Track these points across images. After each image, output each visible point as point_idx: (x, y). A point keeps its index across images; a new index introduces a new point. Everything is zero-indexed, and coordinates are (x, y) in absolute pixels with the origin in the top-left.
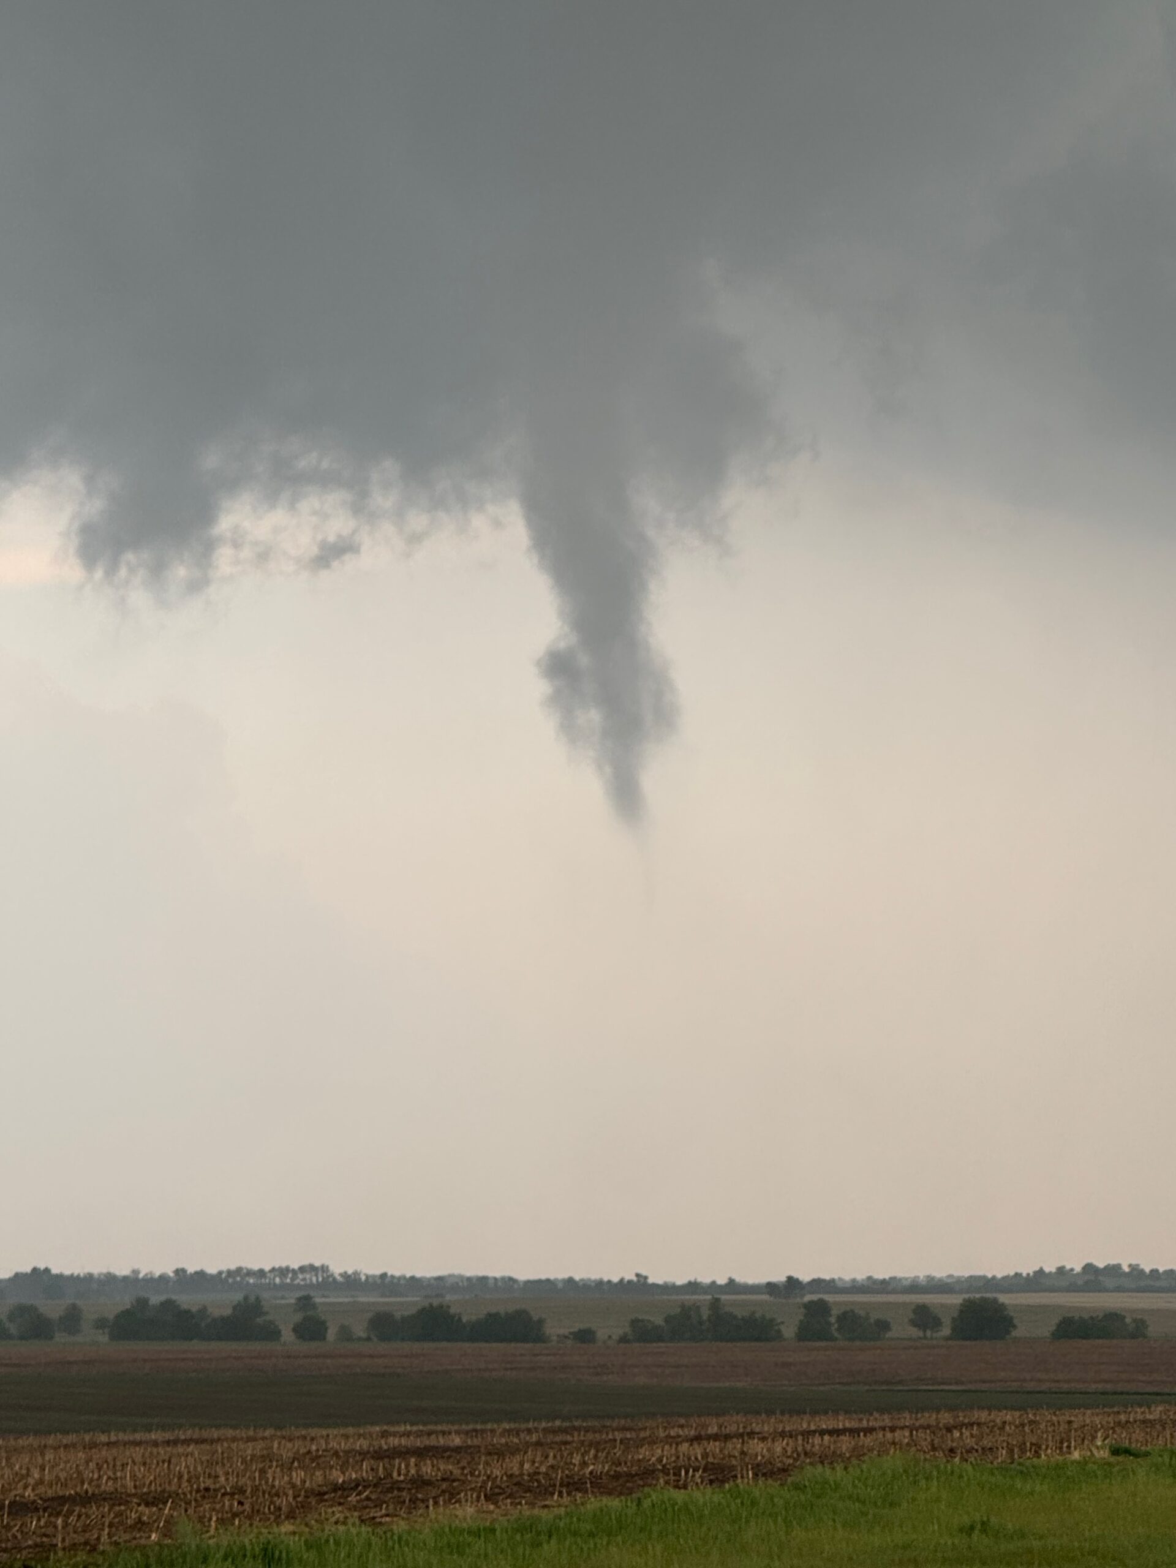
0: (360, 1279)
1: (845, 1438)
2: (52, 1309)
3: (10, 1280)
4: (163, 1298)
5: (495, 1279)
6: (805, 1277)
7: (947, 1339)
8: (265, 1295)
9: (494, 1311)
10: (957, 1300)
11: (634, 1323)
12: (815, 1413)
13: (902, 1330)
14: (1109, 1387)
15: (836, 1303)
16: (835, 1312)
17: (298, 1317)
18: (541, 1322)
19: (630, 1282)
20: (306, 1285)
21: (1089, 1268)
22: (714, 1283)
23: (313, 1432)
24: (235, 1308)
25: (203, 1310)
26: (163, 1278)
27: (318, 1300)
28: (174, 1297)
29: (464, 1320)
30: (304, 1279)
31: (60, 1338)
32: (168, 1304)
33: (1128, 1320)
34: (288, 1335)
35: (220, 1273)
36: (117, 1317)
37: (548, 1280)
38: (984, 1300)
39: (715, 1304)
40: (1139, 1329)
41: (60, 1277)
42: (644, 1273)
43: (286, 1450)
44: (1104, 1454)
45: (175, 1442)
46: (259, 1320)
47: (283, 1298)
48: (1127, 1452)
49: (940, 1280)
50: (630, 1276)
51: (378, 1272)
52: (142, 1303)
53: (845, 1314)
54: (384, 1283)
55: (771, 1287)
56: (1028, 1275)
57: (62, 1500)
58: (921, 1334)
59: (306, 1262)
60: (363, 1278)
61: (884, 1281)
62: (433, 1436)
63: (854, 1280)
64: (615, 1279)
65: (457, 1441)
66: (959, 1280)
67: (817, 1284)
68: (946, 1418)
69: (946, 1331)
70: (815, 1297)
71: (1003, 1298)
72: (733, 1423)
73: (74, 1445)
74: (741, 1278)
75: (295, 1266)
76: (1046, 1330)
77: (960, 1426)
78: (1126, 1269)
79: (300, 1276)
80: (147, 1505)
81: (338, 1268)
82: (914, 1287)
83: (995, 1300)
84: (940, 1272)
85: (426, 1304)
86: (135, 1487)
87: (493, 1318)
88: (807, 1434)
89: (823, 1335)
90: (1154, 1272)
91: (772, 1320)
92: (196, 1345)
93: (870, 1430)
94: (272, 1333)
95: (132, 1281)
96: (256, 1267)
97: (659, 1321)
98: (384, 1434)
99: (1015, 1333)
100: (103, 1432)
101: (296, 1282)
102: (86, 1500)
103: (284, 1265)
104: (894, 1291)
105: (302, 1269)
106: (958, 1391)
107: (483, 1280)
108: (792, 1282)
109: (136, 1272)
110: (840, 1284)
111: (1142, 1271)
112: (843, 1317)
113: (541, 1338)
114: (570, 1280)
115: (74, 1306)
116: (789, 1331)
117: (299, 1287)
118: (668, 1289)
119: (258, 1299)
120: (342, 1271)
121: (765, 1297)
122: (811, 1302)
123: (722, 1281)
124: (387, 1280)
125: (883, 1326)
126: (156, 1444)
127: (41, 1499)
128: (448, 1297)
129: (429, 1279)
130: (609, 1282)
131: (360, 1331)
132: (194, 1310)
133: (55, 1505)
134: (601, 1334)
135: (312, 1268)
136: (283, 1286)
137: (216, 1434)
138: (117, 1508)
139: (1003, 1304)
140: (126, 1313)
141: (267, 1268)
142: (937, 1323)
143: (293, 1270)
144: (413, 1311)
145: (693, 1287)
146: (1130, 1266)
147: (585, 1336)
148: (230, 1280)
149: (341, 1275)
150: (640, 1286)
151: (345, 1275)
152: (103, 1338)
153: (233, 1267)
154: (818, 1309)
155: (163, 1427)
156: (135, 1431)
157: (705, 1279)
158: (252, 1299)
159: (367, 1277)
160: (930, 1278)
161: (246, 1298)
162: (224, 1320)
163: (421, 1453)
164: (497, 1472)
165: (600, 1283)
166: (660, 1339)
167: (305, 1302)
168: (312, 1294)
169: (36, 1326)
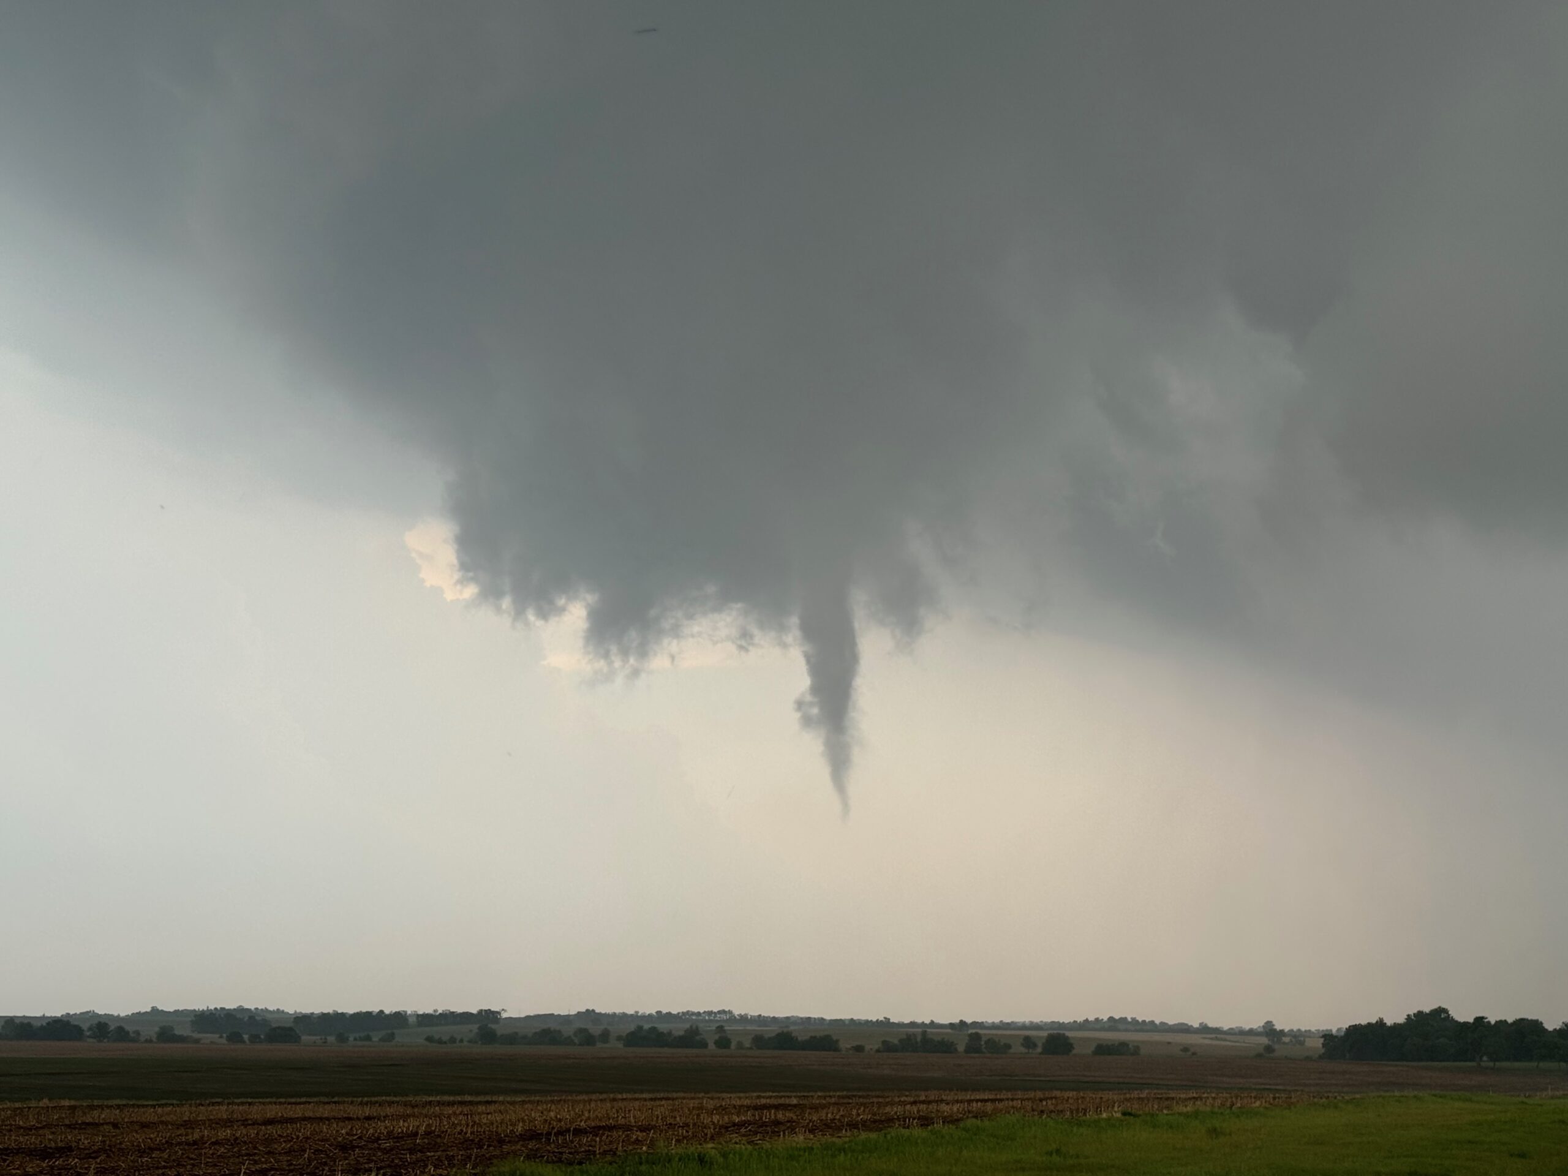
0: (748, 1017)
1: (989, 1104)
2: (596, 1030)
3: (575, 1015)
4: (650, 1026)
5: (815, 1018)
6: (969, 1021)
7: (1040, 1054)
8: (701, 1025)
9: (813, 1034)
10: (1045, 1034)
11: (884, 1042)
12: (973, 1090)
14: (1121, 1080)
15: (985, 1034)
16: (984, 1039)
17: (717, 1037)
18: (837, 1041)
19: (881, 1021)
20: (721, 1020)
21: (1111, 1019)
22: (923, 1022)
23: (724, 1095)
24: (685, 1031)
25: (670, 1033)
26: (650, 1015)
27: (726, 1028)
28: (656, 1026)
29: (799, 1039)
30: (720, 1017)
31: (599, 1045)
32: (653, 1029)
33: (1130, 1046)
34: (712, 1046)
35: (679, 1013)
36: (628, 1035)
37: (841, 1020)
38: (1059, 1034)
39: (924, 1033)
40: (1136, 1051)
41: (600, 1014)
42: (888, 1017)
43: (710, 1104)
44: (1119, 1115)
45: (655, 1099)
46: (698, 1038)
47: (709, 1027)
48: (1130, 1114)
49: (1037, 1023)
50: (881, 1018)
51: (757, 1014)
52: (640, 1028)
53: (989, 1040)
54: (760, 1020)
55: (952, 1025)
56: (1080, 1022)
57: (599, 1128)
58: (1027, 1051)
59: (721, 1009)
60: (749, 1017)
61: (1008, 1024)
62: (783, 1099)
63: (993, 1023)
64: (874, 1020)
65: (795, 1101)
66: (1046, 1023)
67: (975, 1024)
68: (1039, 1094)
69: (1039, 1050)
70: (974, 1031)
71: (1068, 1034)
72: (933, 1095)
73: (605, 1099)
74: (936, 1021)
75: (715, 1010)
76: (1089, 1050)
77: (1046, 1099)
78: (1130, 1020)
79: (718, 1016)
80: (641, 1131)
81: (737, 1012)
82: (1024, 1027)
83: (1064, 1034)
84: (1037, 1019)
85: (780, 1031)
86: (635, 1122)
87: (813, 1038)
88: (970, 1101)
89: (978, 1050)
90: (1144, 1021)
91: (953, 1042)
92: (667, 1051)
93: (1001, 1100)
94: (704, 1045)
95: (635, 1017)
96: (696, 1011)
97: (896, 1041)
98: (759, 1097)
99: (1074, 1052)
100: (620, 1093)
101: (716, 1019)
102: (610, 1128)
103: (710, 1010)
104: (1014, 1029)
105: (719, 1012)
106: (1045, 1081)
107: (809, 1018)
108: (962, 1023)
109: (637, 1012)
110: (987, 1025)
111: (1138, 1021)
112: (986, 1043)
113: (837, 1050)
114: (852, 1019)
115: (606, 1029)
116: (961, 1048)
117: (717, 1021)
118: (900, 1025)
119: (697, 1028)
120: (738, 1013)
121: (949, 1031)
122: (971, 1033)
123: (927, 1021)
124: (761, 1019)
125: (1008, 1046)
126: (645, 1100)
127: (589, 1127)
128: (792, 1028)
129: (782, 1018)
130: (871, 1021)
131: (747, 1045)
132: (665, 1032)
133: (596, 1130)
134: (867, 1048)
135: (724, 1012)
136: (710, 1021)
137: (675, 1095)
138: (626, 1133)
139: (1068, 1037)
140: (632, 1034)
141: (702, 1011)
142: (1035, 1045)
143: (715, 1012)
144: (773, 1035)
145: (913, 1024)
146: (1131, 1018)
147: (859, 1049)
148: (683, 1017)
149: (738, 1015)
150: (886, 1023)
151: (740, 1015)
152: (620, 1045)
153: (685, 1011)
154: (976, 1037)
155: (649, 1092)
156: (635, 1093)
157: (919, 1021)
158: (694, 1027)
159: (751, 1016)
160: (1031, 1023)
161: (691, 1027)
162: (681, 1037)
163: (777, 1107)
164: (815, 1118)
165: (867, 1022)
166: (896, 1051)
167: (720, 1029)
168: (723, 1024)
169: (588, 1039)
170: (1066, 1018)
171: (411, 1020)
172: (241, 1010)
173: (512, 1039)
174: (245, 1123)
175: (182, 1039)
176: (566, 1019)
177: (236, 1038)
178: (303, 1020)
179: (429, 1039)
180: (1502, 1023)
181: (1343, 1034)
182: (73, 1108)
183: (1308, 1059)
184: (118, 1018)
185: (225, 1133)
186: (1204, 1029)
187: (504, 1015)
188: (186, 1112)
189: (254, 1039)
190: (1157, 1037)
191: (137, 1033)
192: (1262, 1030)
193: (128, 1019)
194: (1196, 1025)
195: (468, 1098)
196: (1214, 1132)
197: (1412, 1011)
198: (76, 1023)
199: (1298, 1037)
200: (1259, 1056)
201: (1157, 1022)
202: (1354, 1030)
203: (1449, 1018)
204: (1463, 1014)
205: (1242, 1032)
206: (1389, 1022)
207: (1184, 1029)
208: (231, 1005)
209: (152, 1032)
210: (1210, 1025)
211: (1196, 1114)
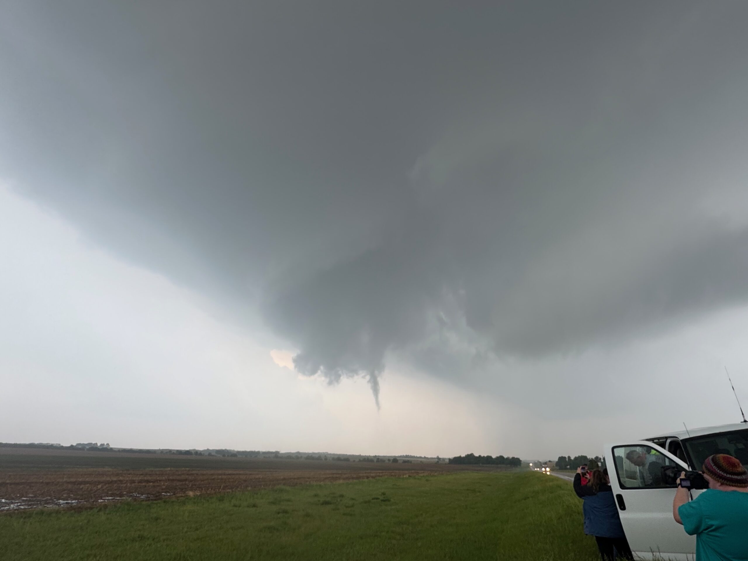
1: (381, 473)
3: (295, 453)
10: (392, 458)
12: (378, 470)
13: (387, 461)
14: (408, 468)
15: (380, 458)
17: (325, 458)
21: (406, 455)
32: (312, 456)
34: (323, 460)
38: (395, 458)
39: (368, 458)
40: (411, 462)
41: (300, 453)
42: (360, 454)
44: (408, 476)
47: (323, 456)
48: (410, 476)
52: (309, 456)
54: (334, 455)
56: (400, 456)
58: (389, 462)
60: (332, 454)
61: (385, 456)
62: (338, 472)
63: (382, 456)
65: (340, 472)
66: (393, 456)
67: (378, 456)
68: (391, 471)
69: (391, 461)
71: (398, 458)
72: (369, 471)
74: (370, 455)
75: (325, 452)
76: (402, 462)
78: (410, 456)
80: (308, 479)
81: (329, 452)
82: (388, 457)
86: (307, 476)
88: (377, 473)
93: (383, 473)
94: (322, 459)
102: (301, 478)
106: (393, 468)
107: (344, 454)
108: (376, 456)
109: (308, 452)
111: (412, 456)
113: (350, 461)
114: (353, 455)
115: (301, 456)
117: (325, 455)
118: (363, 456)
119: (321, 456)
121: (373, 457)
125: (385, 461)
128: (340, 456)
129: (338, 454)
130: (357, 455)
131: (331, 460)
132: (314, 457)
133: (298, 478)
134: (356, 461)
136: (323, 454)
140: (307, 457)
141: (322, 452)
144: (337, 458)
145: (365, 456)
147: (354, 461)
148: (318, 454)
150: (360, 456)
152: (304, 459)
153: (318, 452)
154: (378, 459)
157: (367, 455)
160: (390, 456)
163: (337, 474)
164: (344, 476)
169: (297, 458)
170: (397, 455)
171: (261, 453)
172: (226, 450)
173: (281, 458)
174: (225, 475)
175: (213, 456)
176: (293, 453)
177: (224, 456)
178: (239, 452)
179: (265, 457)
180: (484, 457)
181: (452, 459)
182: (189, 470)
183: (446, 464)
184: (200, 451)
185: (220, 477)
186: (425, 458)
187: (280, 452)
188: (212, 472)
189: (228, 456)
190: (415, 459)
191: (204, 454)
192: (436, 458)
193: (202, 451)
194: (423, 456)
195: (271, 470)
196: (427, 480)
197: (466, 454)
198: (191, 451)
199: (444, 459)
200: (436, 463)
201: (415, 456)
202: (455, 458)
203: (474, 456)
204: (477, 455)
205: (432, 458)
206: (462, 456)
207: (421, 457)
208: (224, 449)
209: (207, 454)
210: (427, 456)
211: (424, 476)
